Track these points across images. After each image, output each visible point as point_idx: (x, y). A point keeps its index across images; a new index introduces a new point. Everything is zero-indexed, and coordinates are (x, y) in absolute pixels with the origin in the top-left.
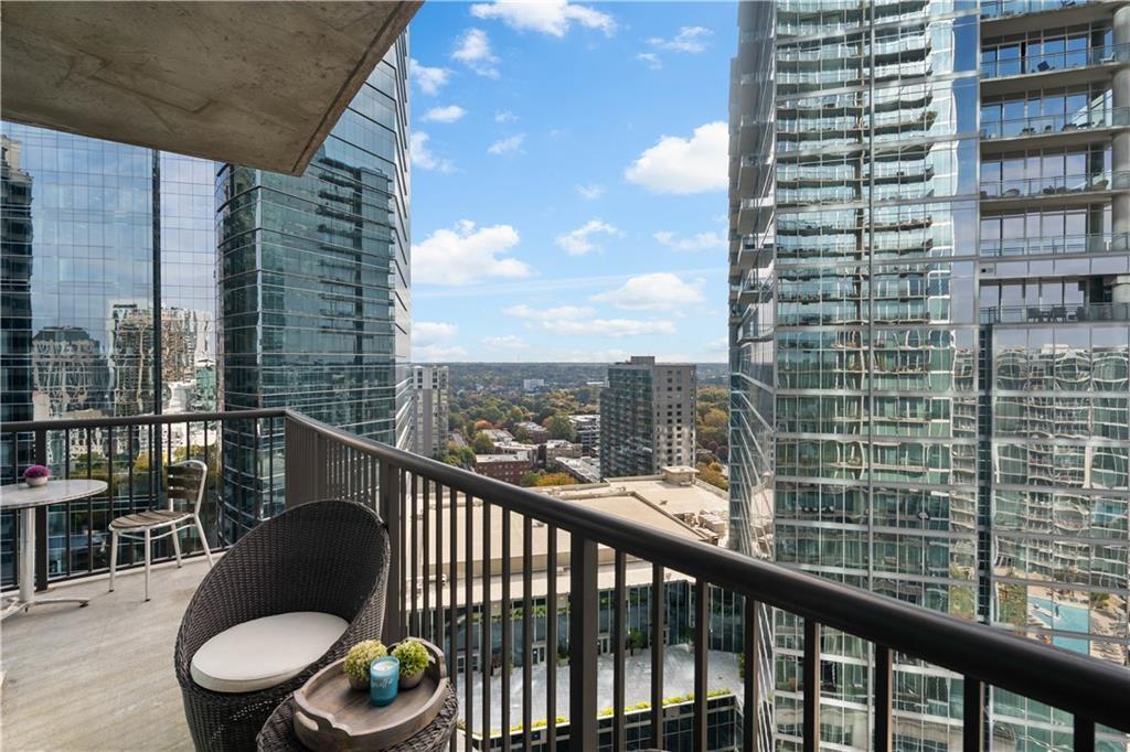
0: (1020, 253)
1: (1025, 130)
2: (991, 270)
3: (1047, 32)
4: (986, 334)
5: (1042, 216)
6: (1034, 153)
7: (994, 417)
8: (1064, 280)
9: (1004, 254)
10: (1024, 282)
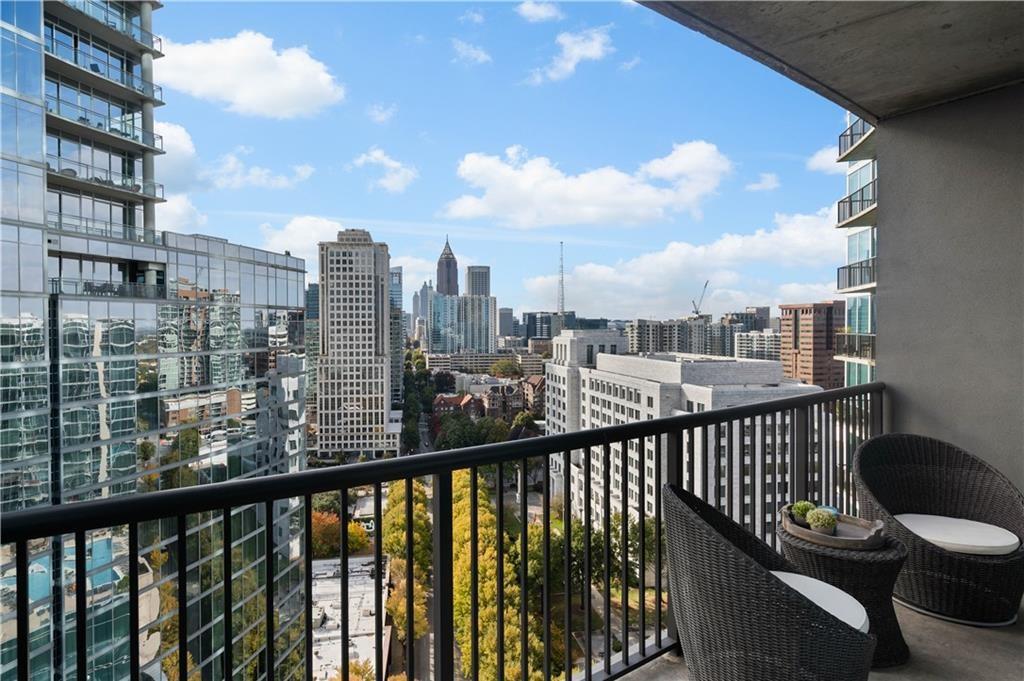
0: (74, 230)
1: (81, 118)
2: (56, 242)
3: (96, 39)
4: (53, 303)
5: (94, 201)
6: (87, 142)
7: (62, 384)
8: (111, 260)
9: (64, 228)
10: (81, 257)
